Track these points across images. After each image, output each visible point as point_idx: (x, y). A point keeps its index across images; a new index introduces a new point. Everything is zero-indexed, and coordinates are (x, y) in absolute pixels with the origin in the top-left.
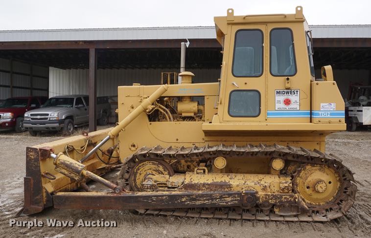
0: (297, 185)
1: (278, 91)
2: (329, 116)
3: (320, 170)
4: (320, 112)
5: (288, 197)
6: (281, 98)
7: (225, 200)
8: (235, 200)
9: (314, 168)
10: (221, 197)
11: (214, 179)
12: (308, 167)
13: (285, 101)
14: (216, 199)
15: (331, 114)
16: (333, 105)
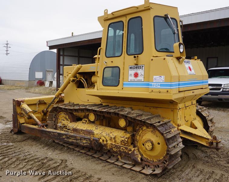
0: (137, 142)
1: (131, 66)
2: (159, 87)
3: (152, 131)
4: (153, 84)
5: (124, 149)
6: (132, 72)
7: (83, 142)
8: (88, 143)
9: (148, 130)
10: (80, 140)
11: (88, 127)
12: (144, 128)
13: (134, 74)
14: (79, 140)
15: (161, 85)
16: (163, 78)
